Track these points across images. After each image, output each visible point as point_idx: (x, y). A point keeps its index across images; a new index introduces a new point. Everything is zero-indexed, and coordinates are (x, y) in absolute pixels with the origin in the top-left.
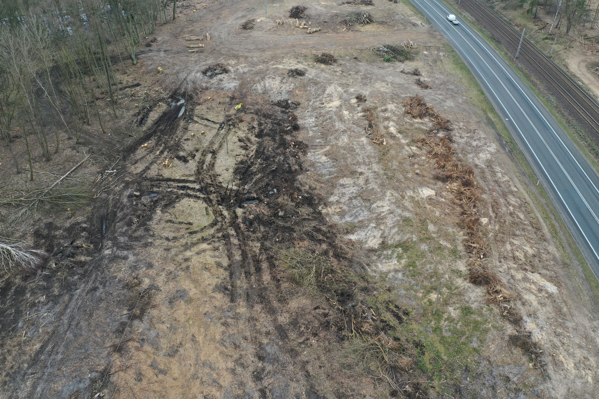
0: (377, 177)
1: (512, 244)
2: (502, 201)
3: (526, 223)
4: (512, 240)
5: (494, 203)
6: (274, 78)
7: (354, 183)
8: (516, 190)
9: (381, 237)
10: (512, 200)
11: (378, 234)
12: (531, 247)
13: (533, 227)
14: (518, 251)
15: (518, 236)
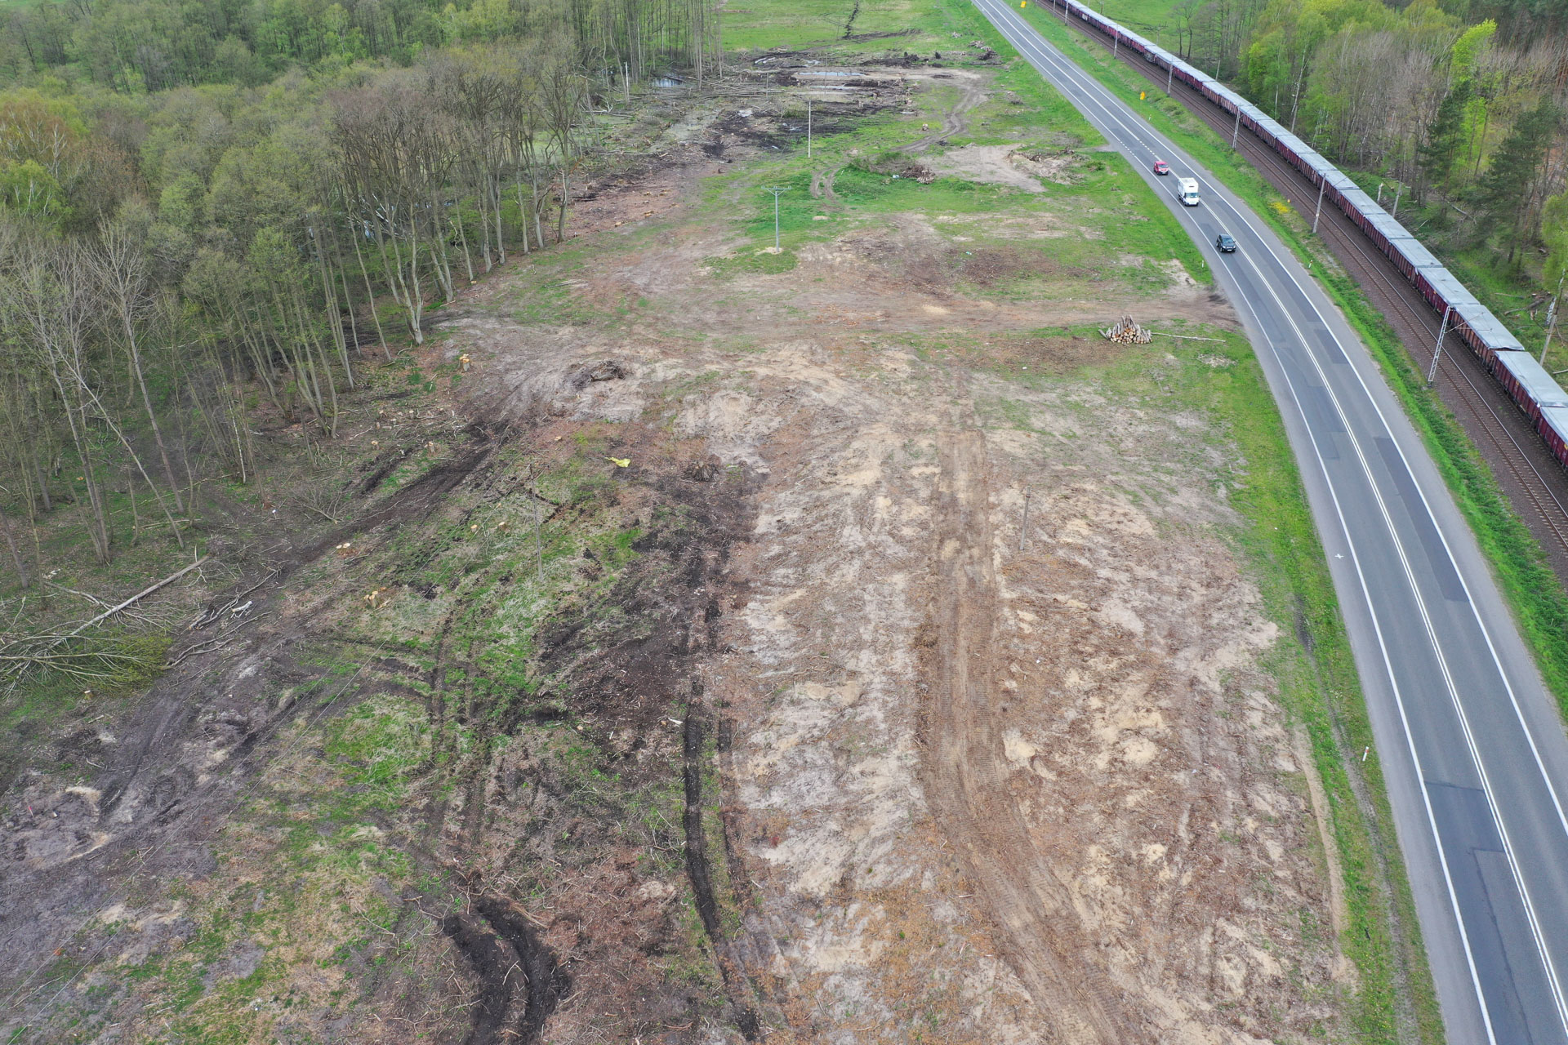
0: (893, 687)
1: (1219, 937)
2: (1231, 796)
3: (1280, 874)
4: (1221, 923)
5: (1201, 803)
6: (735, 399)
7: (828, 699)
8: (1290, 768)
9: (843, 865)
10: (1266, 799)
11: (838, 854)
12: (1276, 956)
13: (1300, 892)
14: (1229, 960)
15: (1248, 911)
